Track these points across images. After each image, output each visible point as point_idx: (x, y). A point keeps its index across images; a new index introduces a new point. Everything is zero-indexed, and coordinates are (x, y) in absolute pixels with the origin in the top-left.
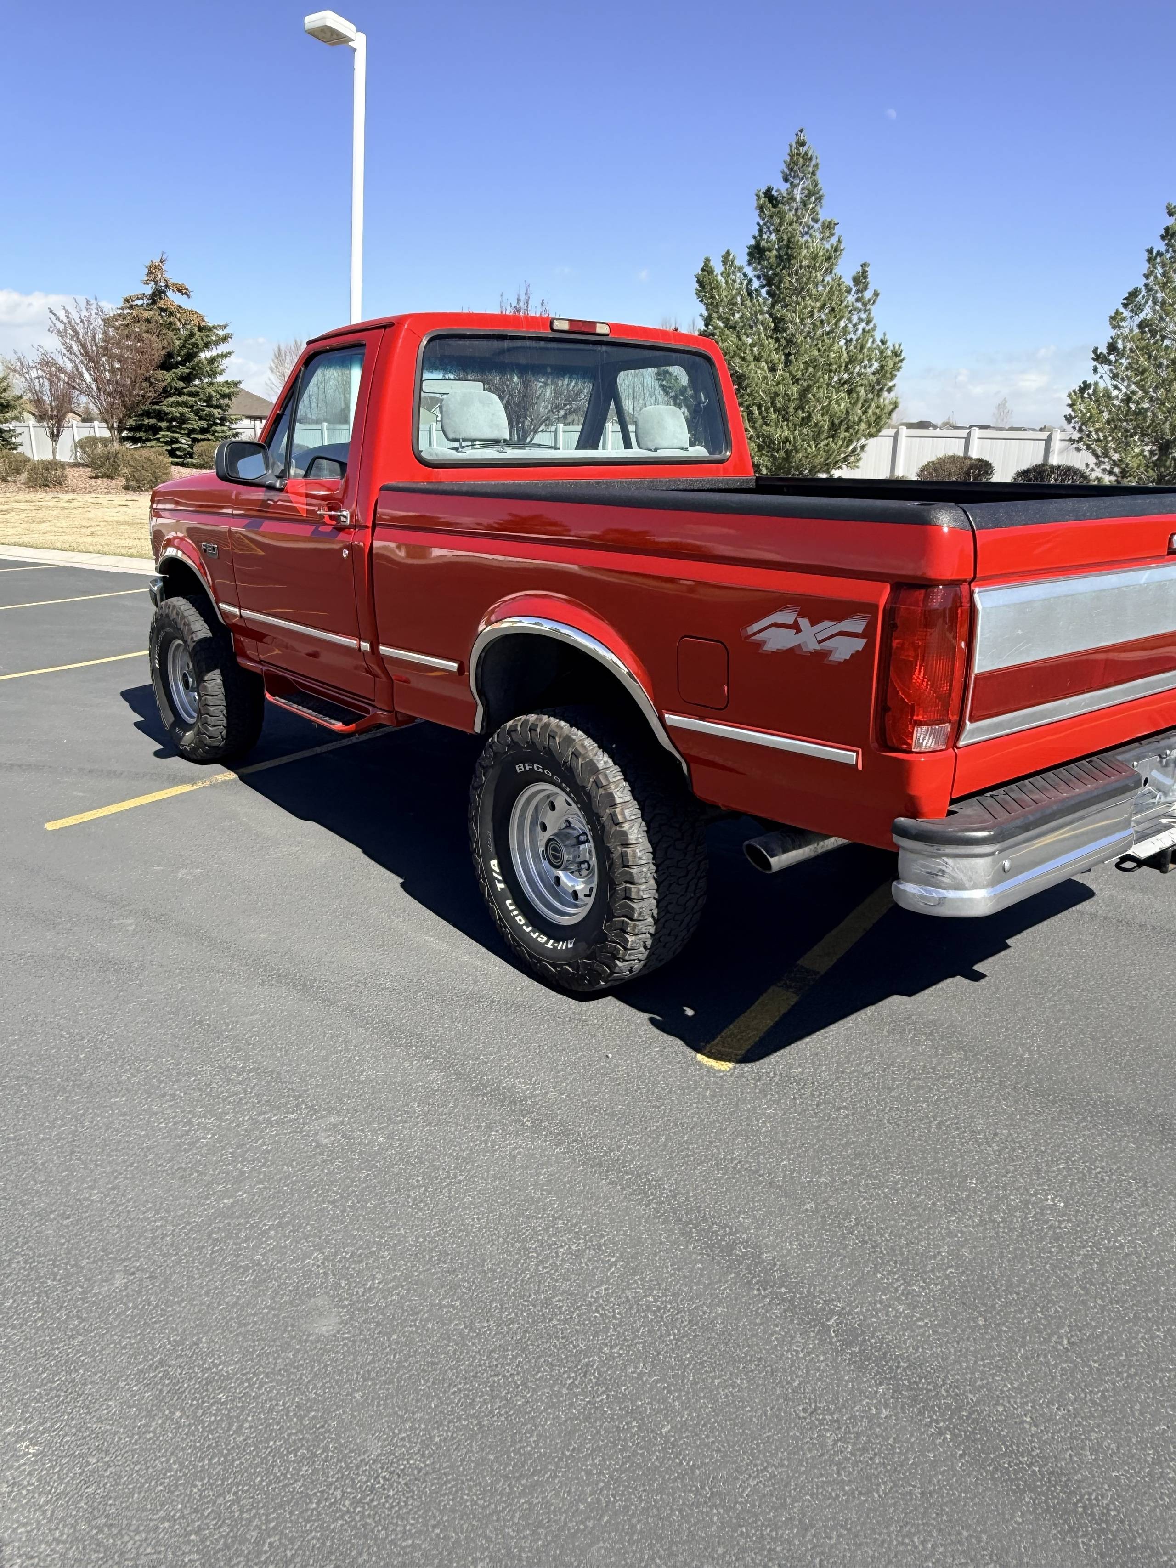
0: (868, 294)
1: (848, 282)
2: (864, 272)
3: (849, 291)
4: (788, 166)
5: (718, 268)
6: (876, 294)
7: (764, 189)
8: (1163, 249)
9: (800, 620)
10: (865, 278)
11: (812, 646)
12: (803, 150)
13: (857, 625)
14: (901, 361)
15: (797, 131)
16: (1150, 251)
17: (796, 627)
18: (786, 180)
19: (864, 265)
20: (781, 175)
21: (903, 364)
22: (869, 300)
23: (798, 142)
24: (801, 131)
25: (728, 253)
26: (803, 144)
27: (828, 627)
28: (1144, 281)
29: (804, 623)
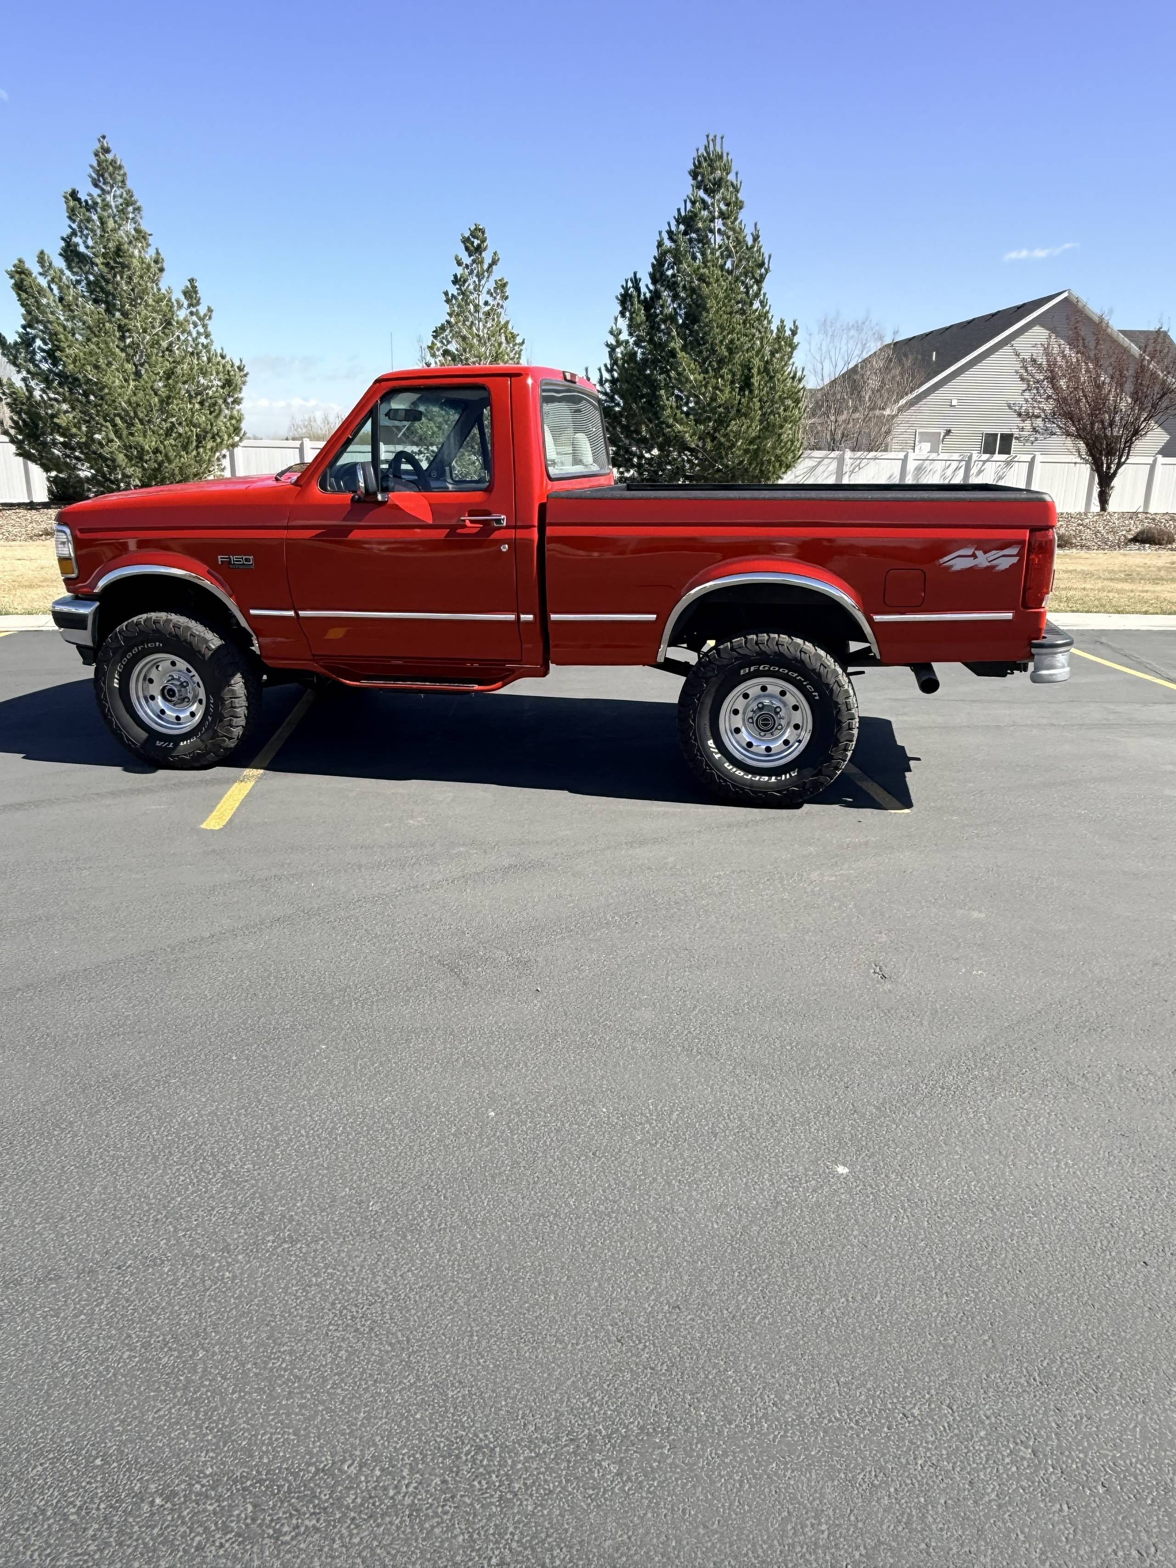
0: (202, 310)
1: (177, 295)
2: (194, 287)
3: (180, 306)
4: (97, 172)
5: (35, 269)
6: (210, 310)
7: (70, 191)
8: (455, 293)
9: (977, 553)
10: (196, 292)
11: (985, 564)
12: (110, 157)
13: (1014, 551)
14: (246, 375)
15: (99, 136)
16: (446, 294)
17: (974, 556)
18: (96, 185)
19: (191, 281)
20: (90, 179)
21: (248, 379)
22: (205, 315)
23: (102, 148)
24: (104, 137)
25: (42, 253)
26: (107, 151)
27: (993, 554)
28: (448, 318)
29: (979, 553)
